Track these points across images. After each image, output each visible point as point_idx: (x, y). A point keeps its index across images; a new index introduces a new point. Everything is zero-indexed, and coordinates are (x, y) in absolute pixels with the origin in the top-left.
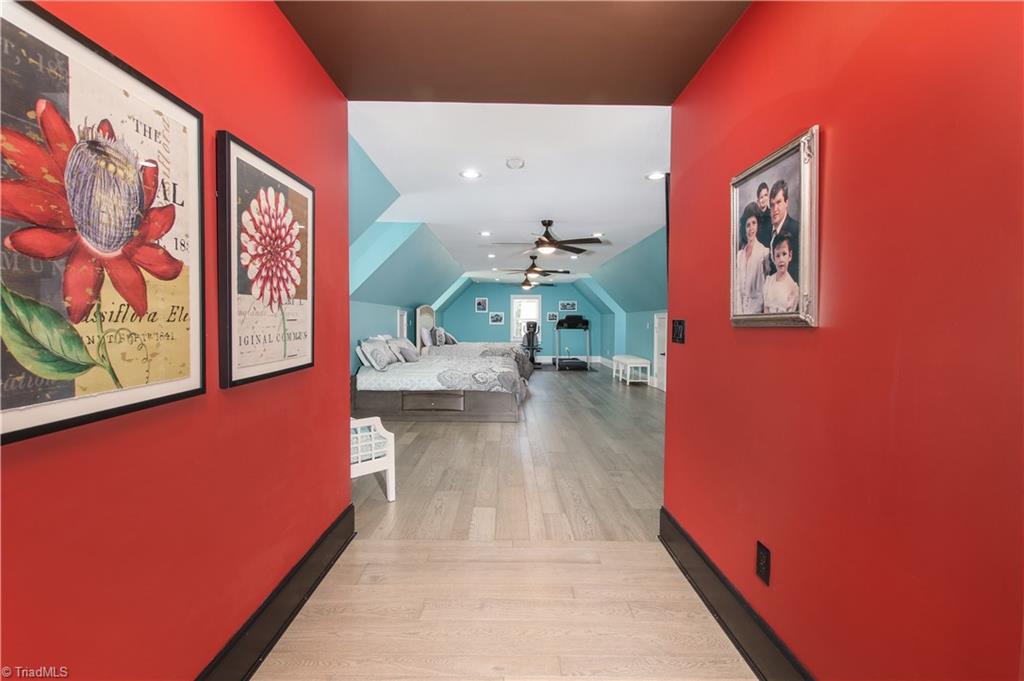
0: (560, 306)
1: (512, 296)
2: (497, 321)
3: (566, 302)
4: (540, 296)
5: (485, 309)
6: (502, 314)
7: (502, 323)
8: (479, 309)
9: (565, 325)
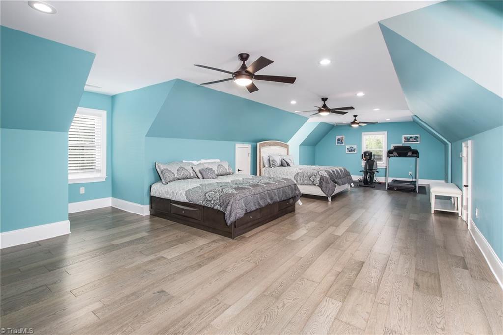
0: (403, 140)
1: (363, 134)
2: (351, 151)
3: (409, 136)
4: (386, 133)
5: (343, 143)
6: (354, 146)
7: (355, 152)
8: (338, 143)
9: (395, 154)
